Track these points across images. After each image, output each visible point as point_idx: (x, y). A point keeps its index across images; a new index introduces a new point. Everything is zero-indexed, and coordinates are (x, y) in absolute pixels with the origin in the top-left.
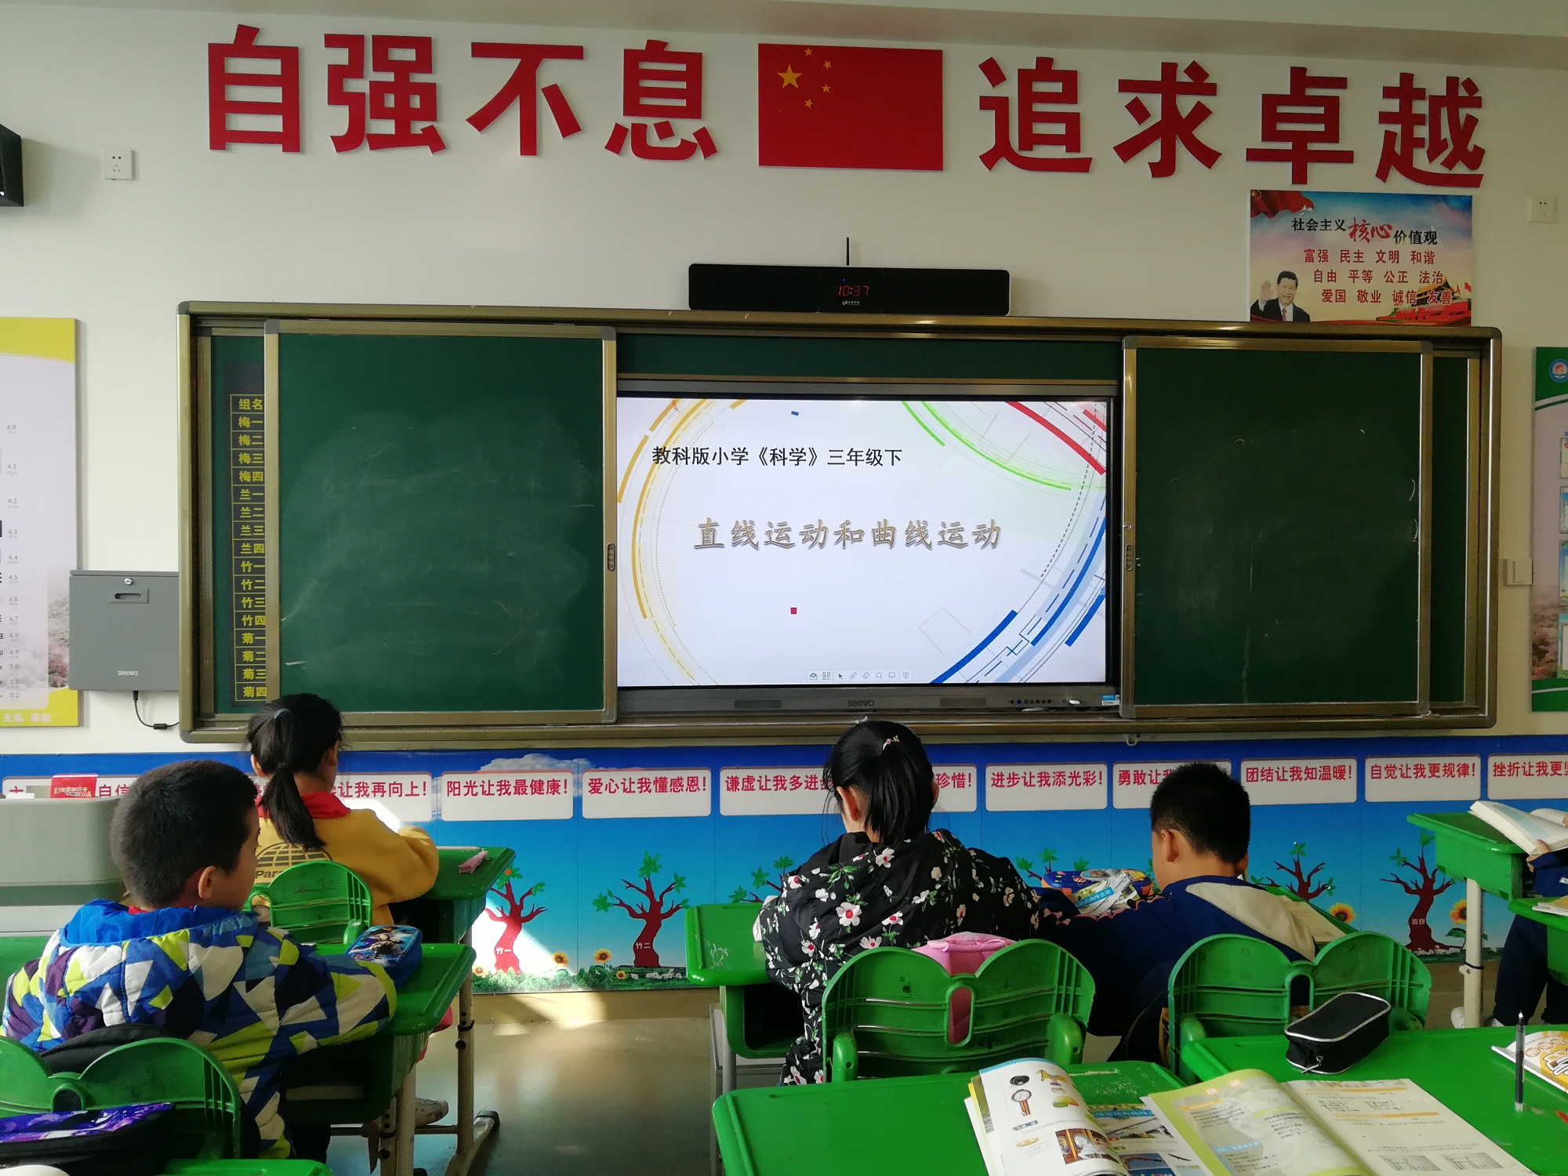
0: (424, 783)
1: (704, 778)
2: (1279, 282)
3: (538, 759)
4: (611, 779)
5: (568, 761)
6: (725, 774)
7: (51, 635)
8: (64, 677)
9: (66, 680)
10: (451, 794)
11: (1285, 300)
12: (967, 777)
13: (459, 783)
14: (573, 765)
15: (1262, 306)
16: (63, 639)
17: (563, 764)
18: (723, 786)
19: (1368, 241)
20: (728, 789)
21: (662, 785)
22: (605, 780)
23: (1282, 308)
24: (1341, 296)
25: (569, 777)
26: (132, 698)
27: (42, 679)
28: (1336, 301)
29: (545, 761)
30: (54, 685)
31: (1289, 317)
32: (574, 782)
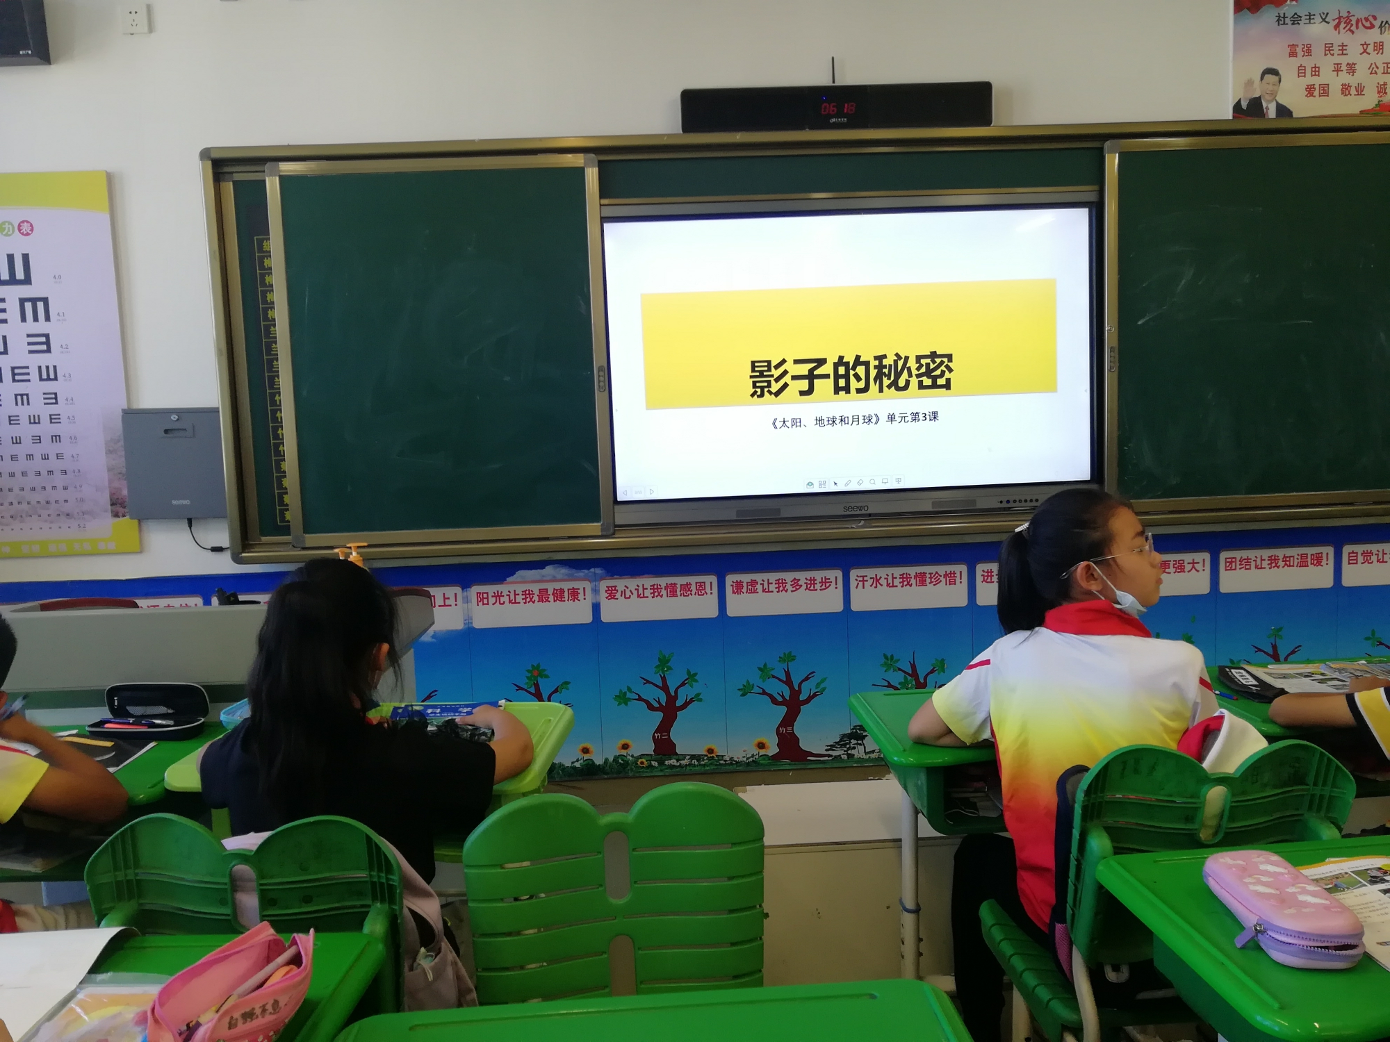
0: (456, 594)
1: (711, 583)
2: (1262, 78)
3: (558, 569)
4: (625, 586)
5: (586, 571)
6: (730, 579)
7: (109, 470)
8: (124, 507)
9: (126, 510)
10: (481, 604)
11: (1268, 97)
12: (958, 575)
13: (487, 593)
14: (590, 574)
15: (1244, 105)
16: (120, 474)
17: (582, 573)
18: (729, 590)
19: (1353, 32)
20: (734, 592)
21: (672, 591)
22: (620, 588)
23: (1264, 105)
24: (1325, 90)
25: (588, 585)
26: (187, 525)
27: (106, 511)
28: (1320, 96)
29: (564, 571)
30: (116, 515)
31: (1272, 113)
32: (592, 590)
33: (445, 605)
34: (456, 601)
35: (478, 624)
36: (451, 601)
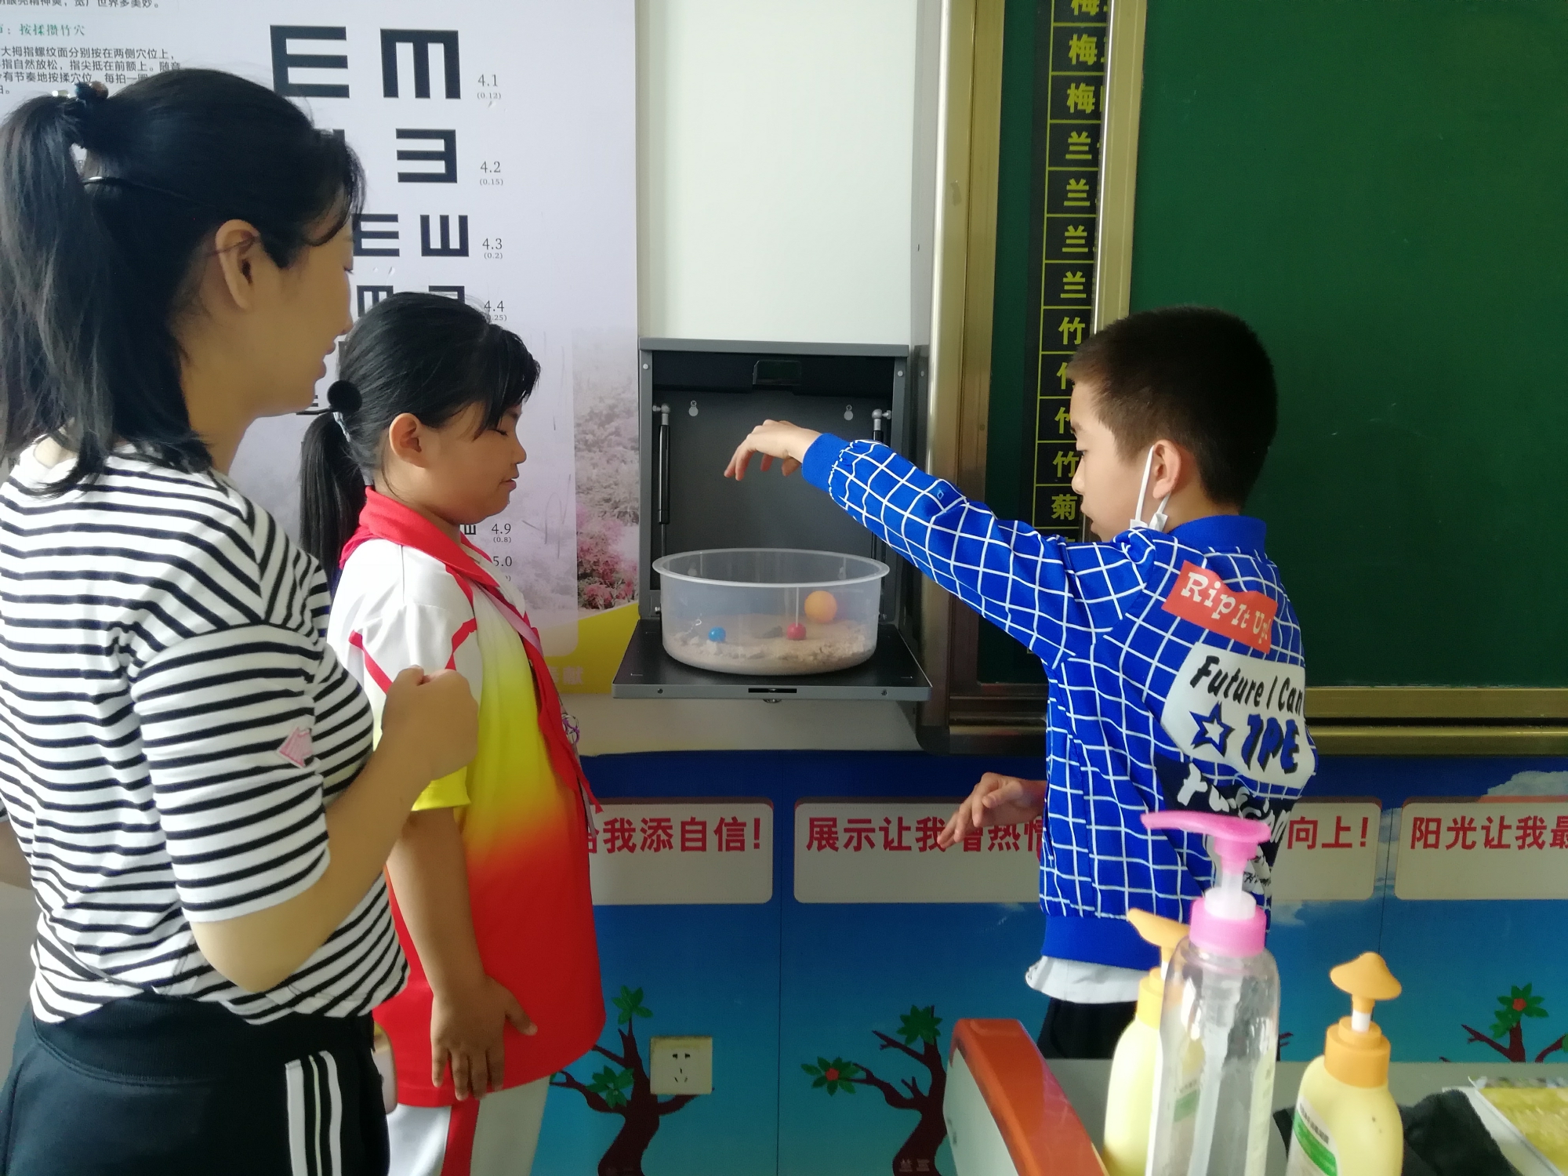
0: (1365, 821)
10: (1419, 844)
13: (1438, 821)
33: (1337, 844)
34: (1364, 835)
35: (1407, 890)
36: (1352, 837)
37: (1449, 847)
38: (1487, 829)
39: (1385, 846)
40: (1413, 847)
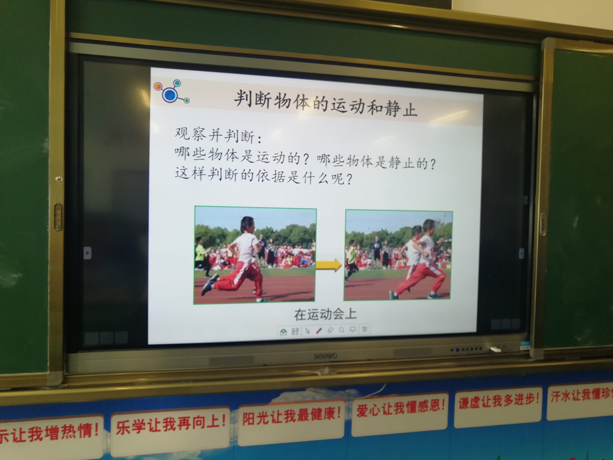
37: (258, 424)
38: (273, 416)
39: (232, 426)
40: (244, 424)
